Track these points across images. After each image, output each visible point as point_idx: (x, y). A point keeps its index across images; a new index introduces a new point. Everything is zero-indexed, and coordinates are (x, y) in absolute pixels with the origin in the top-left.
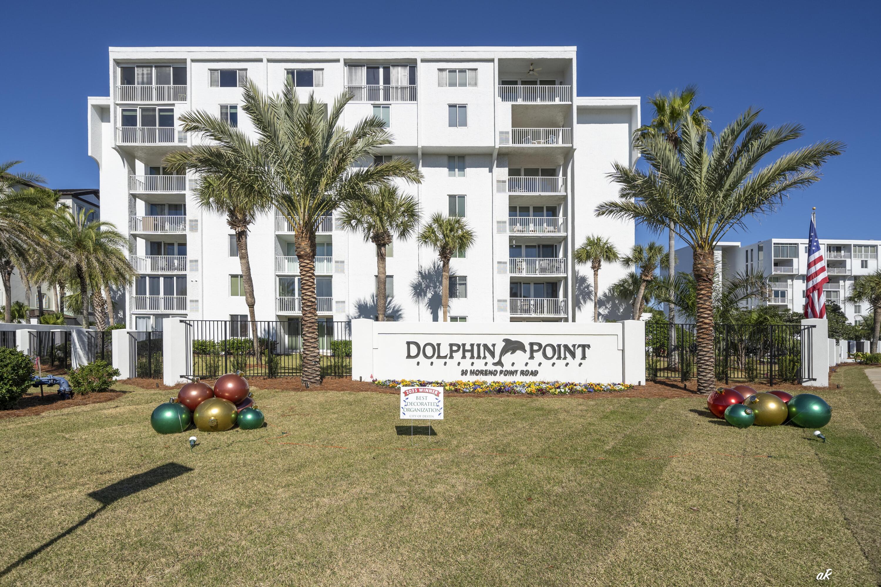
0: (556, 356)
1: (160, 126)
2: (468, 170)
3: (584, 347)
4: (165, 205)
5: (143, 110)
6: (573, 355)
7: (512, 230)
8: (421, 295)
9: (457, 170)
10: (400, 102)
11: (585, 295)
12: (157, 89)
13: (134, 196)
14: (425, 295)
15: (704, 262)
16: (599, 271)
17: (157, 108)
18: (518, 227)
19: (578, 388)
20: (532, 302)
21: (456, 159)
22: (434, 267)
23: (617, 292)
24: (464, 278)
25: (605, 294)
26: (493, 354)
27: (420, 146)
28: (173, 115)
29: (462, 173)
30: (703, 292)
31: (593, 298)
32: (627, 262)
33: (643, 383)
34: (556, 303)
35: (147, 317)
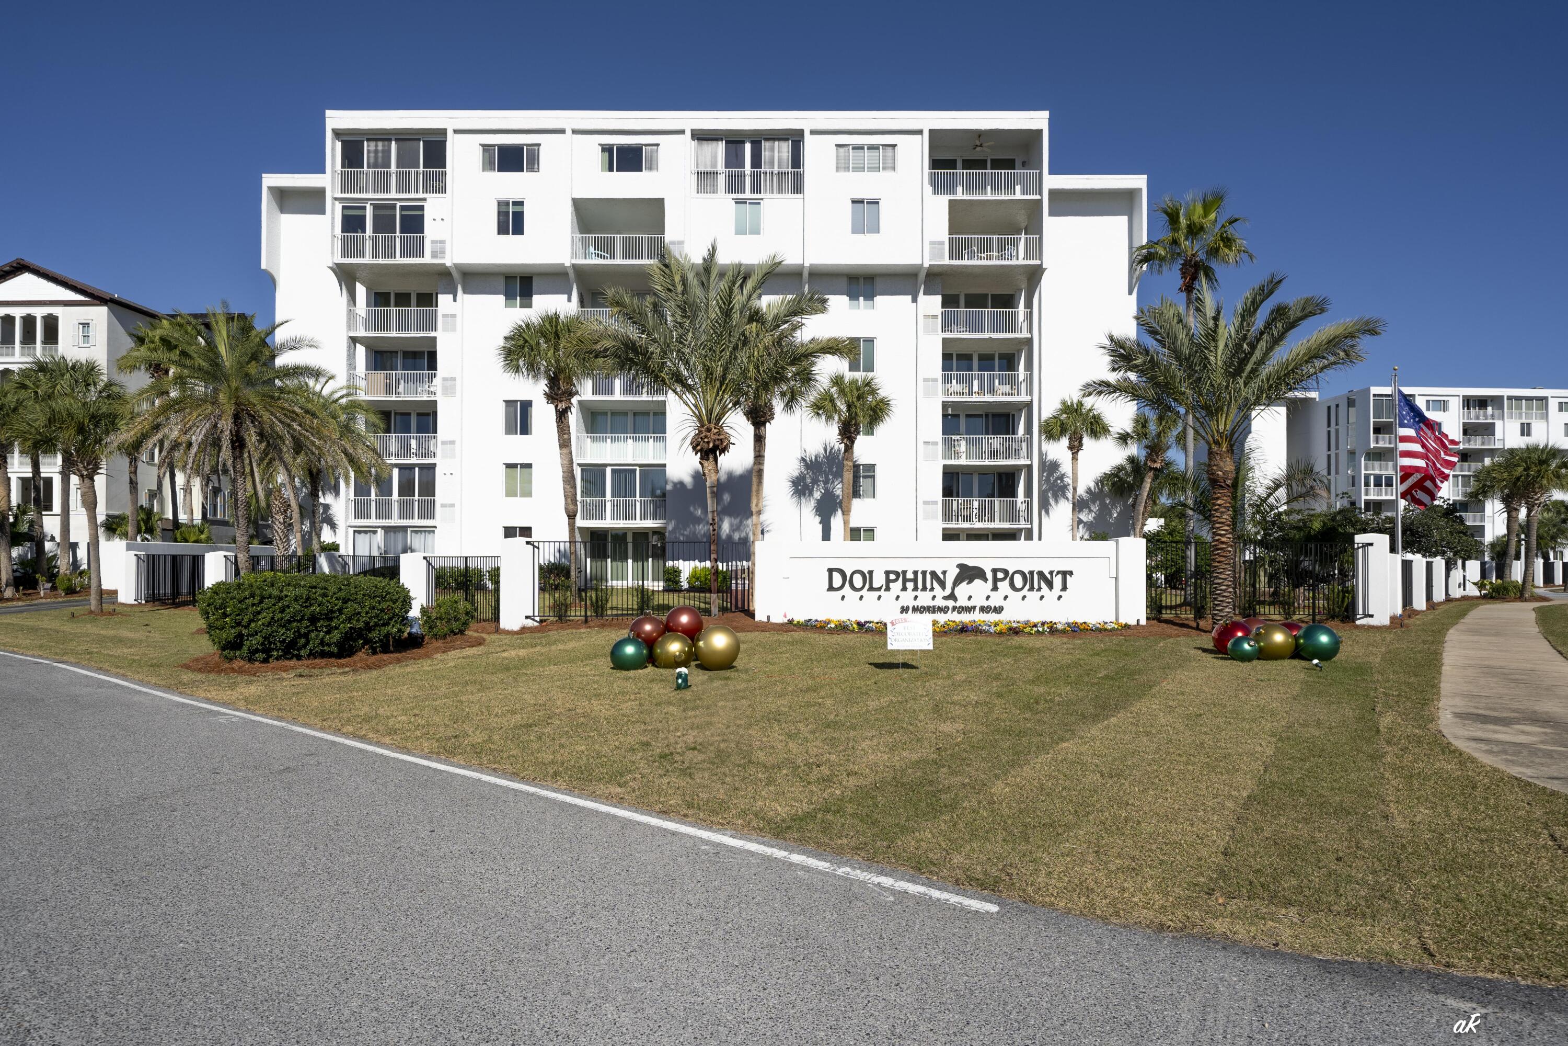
0: (1027, 587)
1: (401, 232)
2: (879, 299)
3: (1065, 574)
4: (397, 352)
5: (376, 207)
6: (1050, 585)
7: (947, 392)
8: (804, 495)
9: (861, 299)
10: (776, 195)
11: (1058, 491)
12: (399, 174)
13: (354, 340)
14: (811, 494)
15: (1221, 463)
16: (1080, 453)
17: (399, 204)
18: (955, 386)
19: (1060, 627)
20: (976, 504)
21: (861, 281)
22: (825, 450)
23: (1107, 485)
24: (872, 467)
25: (1089, 489)
26: (943, 585)
27: (807, 264)
28: (423, 215)
29: (870, 303)
30: (1219, 502)
31: (1070, 496)
32: (1124, 438)
33: (1143, 622)
34: (1013, 505)
35: (372, 531)
